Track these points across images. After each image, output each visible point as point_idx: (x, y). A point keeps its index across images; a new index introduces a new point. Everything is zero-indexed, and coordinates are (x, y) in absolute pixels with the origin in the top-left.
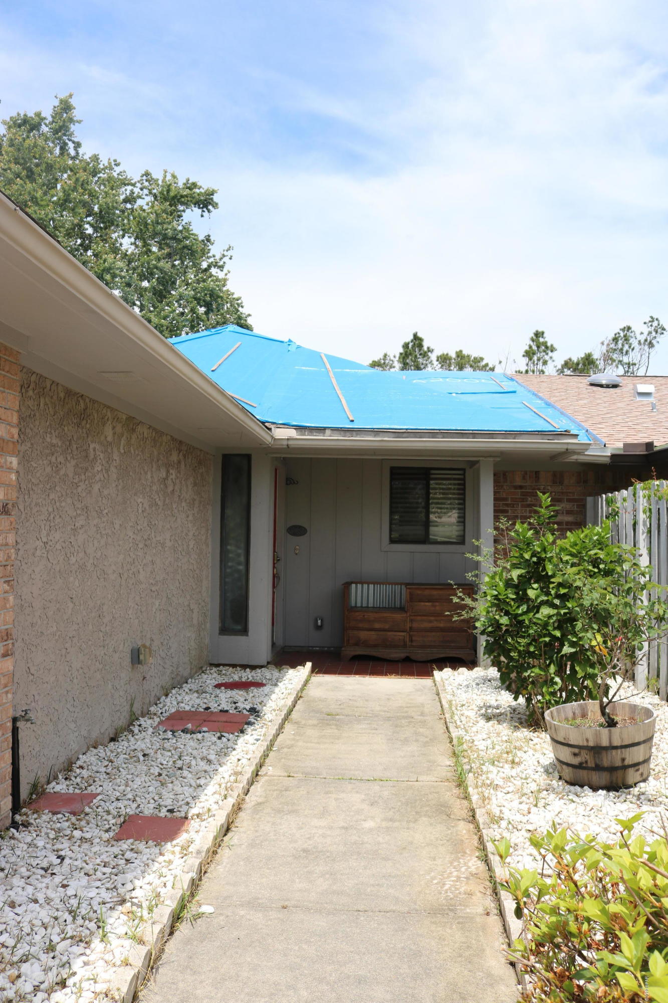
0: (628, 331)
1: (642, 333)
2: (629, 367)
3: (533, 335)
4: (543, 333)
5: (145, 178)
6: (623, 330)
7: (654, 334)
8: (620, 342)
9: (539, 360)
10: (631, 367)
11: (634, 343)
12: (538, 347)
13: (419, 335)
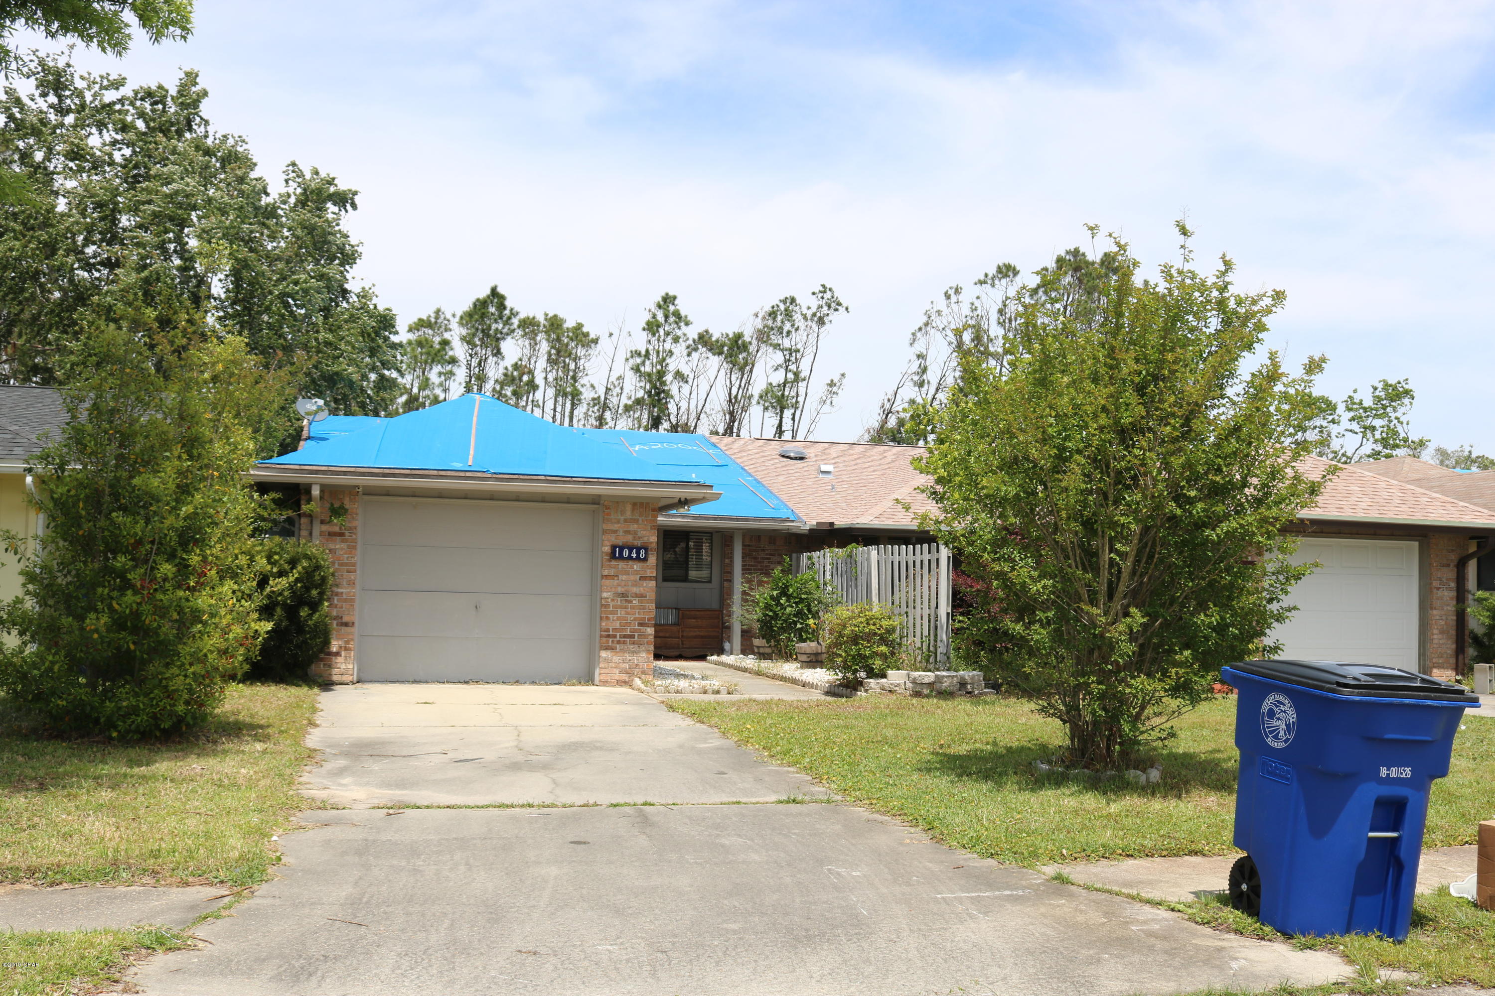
0: (791, 303)
1: (809, 308)
2: (791, 354)
3: (660, 299)
4: (675, 298)
5: (291, 168)
6: (784, 301)
7: (825, 308)
8: (779, 318)
9: (667, 334)
10: (794, 354)
11: (797, 317)
12: (666, 317)
13: (500, 290)
